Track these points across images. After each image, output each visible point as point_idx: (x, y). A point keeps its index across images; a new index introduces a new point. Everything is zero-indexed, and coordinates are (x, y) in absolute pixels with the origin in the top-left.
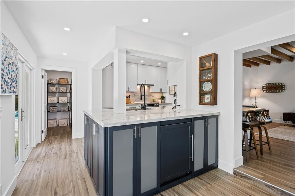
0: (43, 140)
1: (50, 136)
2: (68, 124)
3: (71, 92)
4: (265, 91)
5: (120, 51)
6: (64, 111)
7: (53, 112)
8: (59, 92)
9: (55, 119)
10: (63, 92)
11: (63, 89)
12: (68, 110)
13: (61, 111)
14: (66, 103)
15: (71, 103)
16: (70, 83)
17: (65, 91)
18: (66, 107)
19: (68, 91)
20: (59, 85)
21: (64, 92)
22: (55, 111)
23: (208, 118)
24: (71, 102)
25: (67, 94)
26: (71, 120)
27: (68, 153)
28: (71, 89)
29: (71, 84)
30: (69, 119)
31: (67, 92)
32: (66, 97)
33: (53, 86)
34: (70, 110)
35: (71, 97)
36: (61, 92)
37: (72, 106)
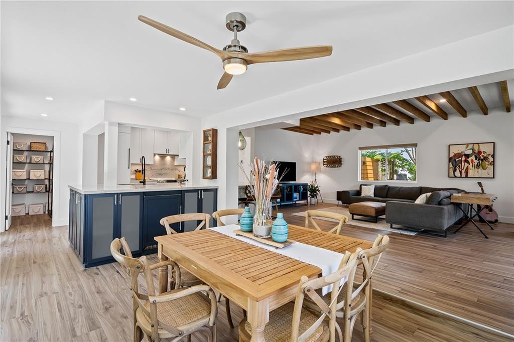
0: (7, 228)
1: (17, 225)
2: (44, 212)
3: (51, 164)
4: (326, 166)
5: (111, 124)
6: (38, 192)
7: (19, 193)
8: (30, 163)
9: (23, 204)
10: (37, 163)
11: (36, 158)
12: (46, 191)
13: (33, 192)
14: (41, 180)
15: (50, 180)
16: (50, 149)
17: (41, 162)
18: (43, 187)
19: (47, 161)
20: (31, 152)
21: (39, 164)
22: (22, 192)
23: (201, 192)
24: (51, 178)
25: (44, 166)
26: (50, 205)
27: (47, 238)
28: (51, 158)
29: (52, 151)
30: (47, 204)
31: (44, 163)
32: (43, 171)
33: (20, 154)
34: (49, 190)
35: (51, 171)
36: (33, 163)
37: (52, 184)
